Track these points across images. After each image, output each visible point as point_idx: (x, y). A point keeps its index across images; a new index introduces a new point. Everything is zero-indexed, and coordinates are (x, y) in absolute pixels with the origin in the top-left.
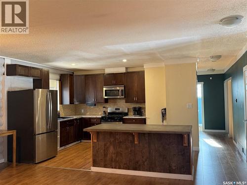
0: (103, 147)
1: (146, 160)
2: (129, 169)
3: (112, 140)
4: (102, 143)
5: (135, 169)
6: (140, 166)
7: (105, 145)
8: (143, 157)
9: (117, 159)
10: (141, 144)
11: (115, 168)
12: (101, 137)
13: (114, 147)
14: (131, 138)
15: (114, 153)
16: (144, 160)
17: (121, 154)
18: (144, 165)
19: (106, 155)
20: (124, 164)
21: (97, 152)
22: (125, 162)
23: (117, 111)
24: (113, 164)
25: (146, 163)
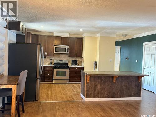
0: (93, 85)
1: (119, 92)
2: (109, 97)
3: (99, 80)
4: (93, 83)
5: (112, 97)
6: (115, 95)
7: (95, 84)
8: (117, 90)
9: (102, 92)
10: (117, 83)
11: (101, 97)
12: (92, 79)
13: (100, 85)
14: (111, 79)
15: (100, 89)
16: (118, 91)
17: (105, 89)
18: (118, 94)
19: (95, 90)
20: (106, 95)
21: (89, 88)
22: (107, 94)
23: (61, 62)
24: (99, 95)
25: (118, 93)
